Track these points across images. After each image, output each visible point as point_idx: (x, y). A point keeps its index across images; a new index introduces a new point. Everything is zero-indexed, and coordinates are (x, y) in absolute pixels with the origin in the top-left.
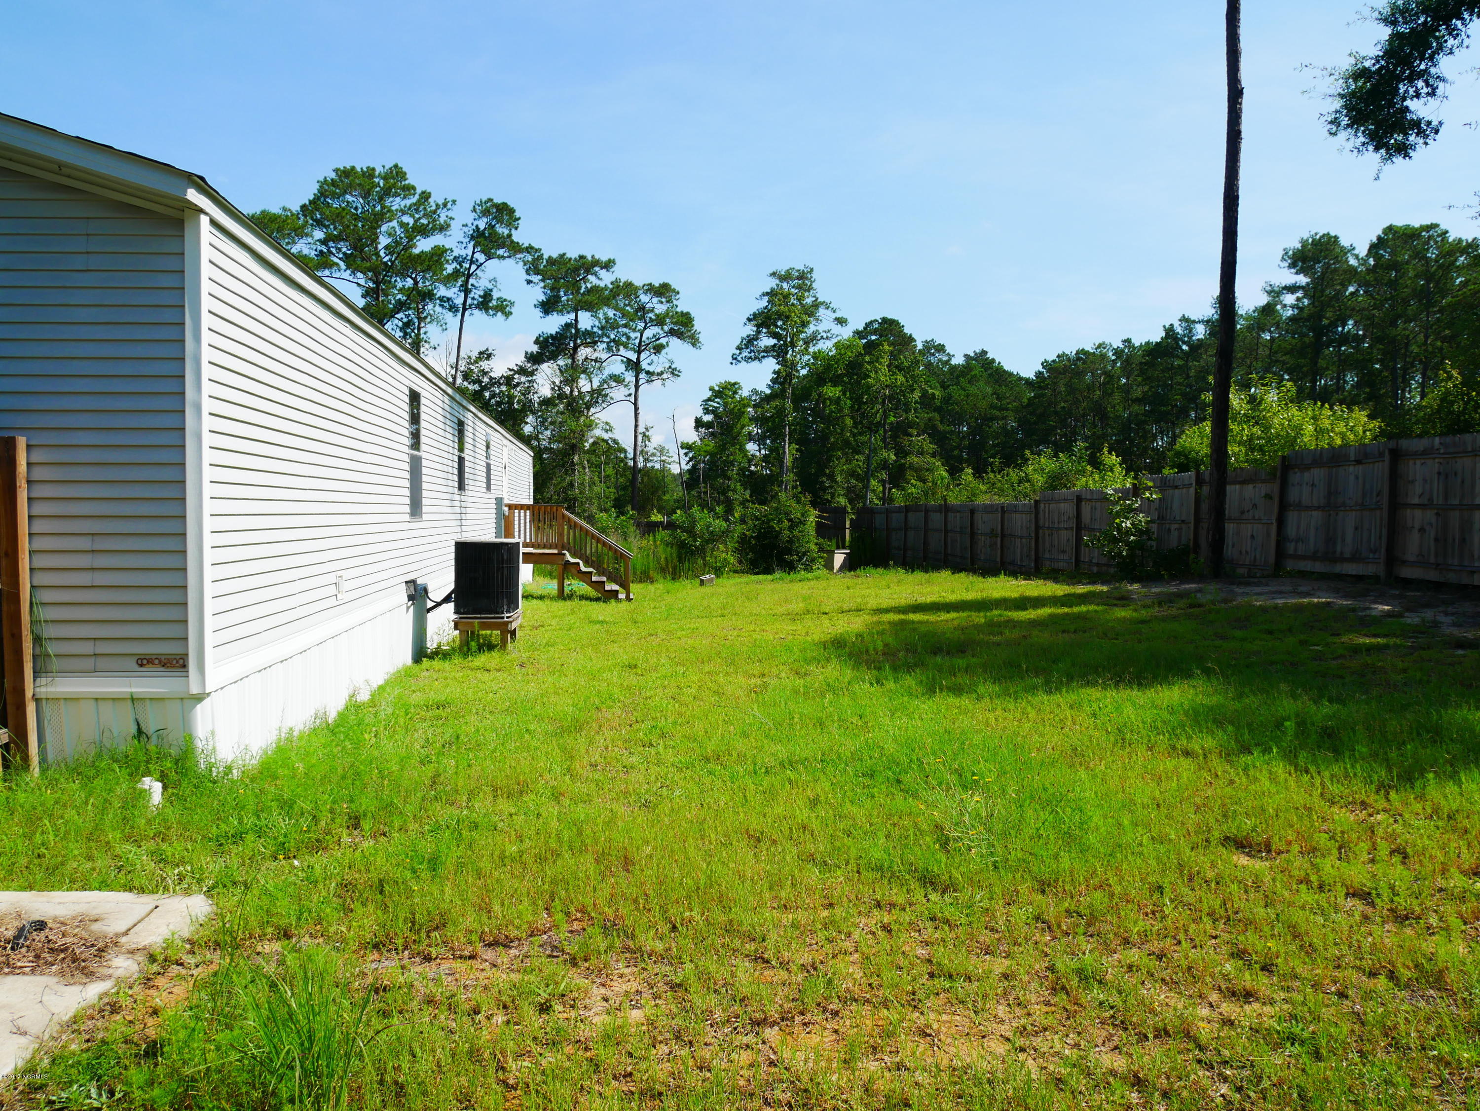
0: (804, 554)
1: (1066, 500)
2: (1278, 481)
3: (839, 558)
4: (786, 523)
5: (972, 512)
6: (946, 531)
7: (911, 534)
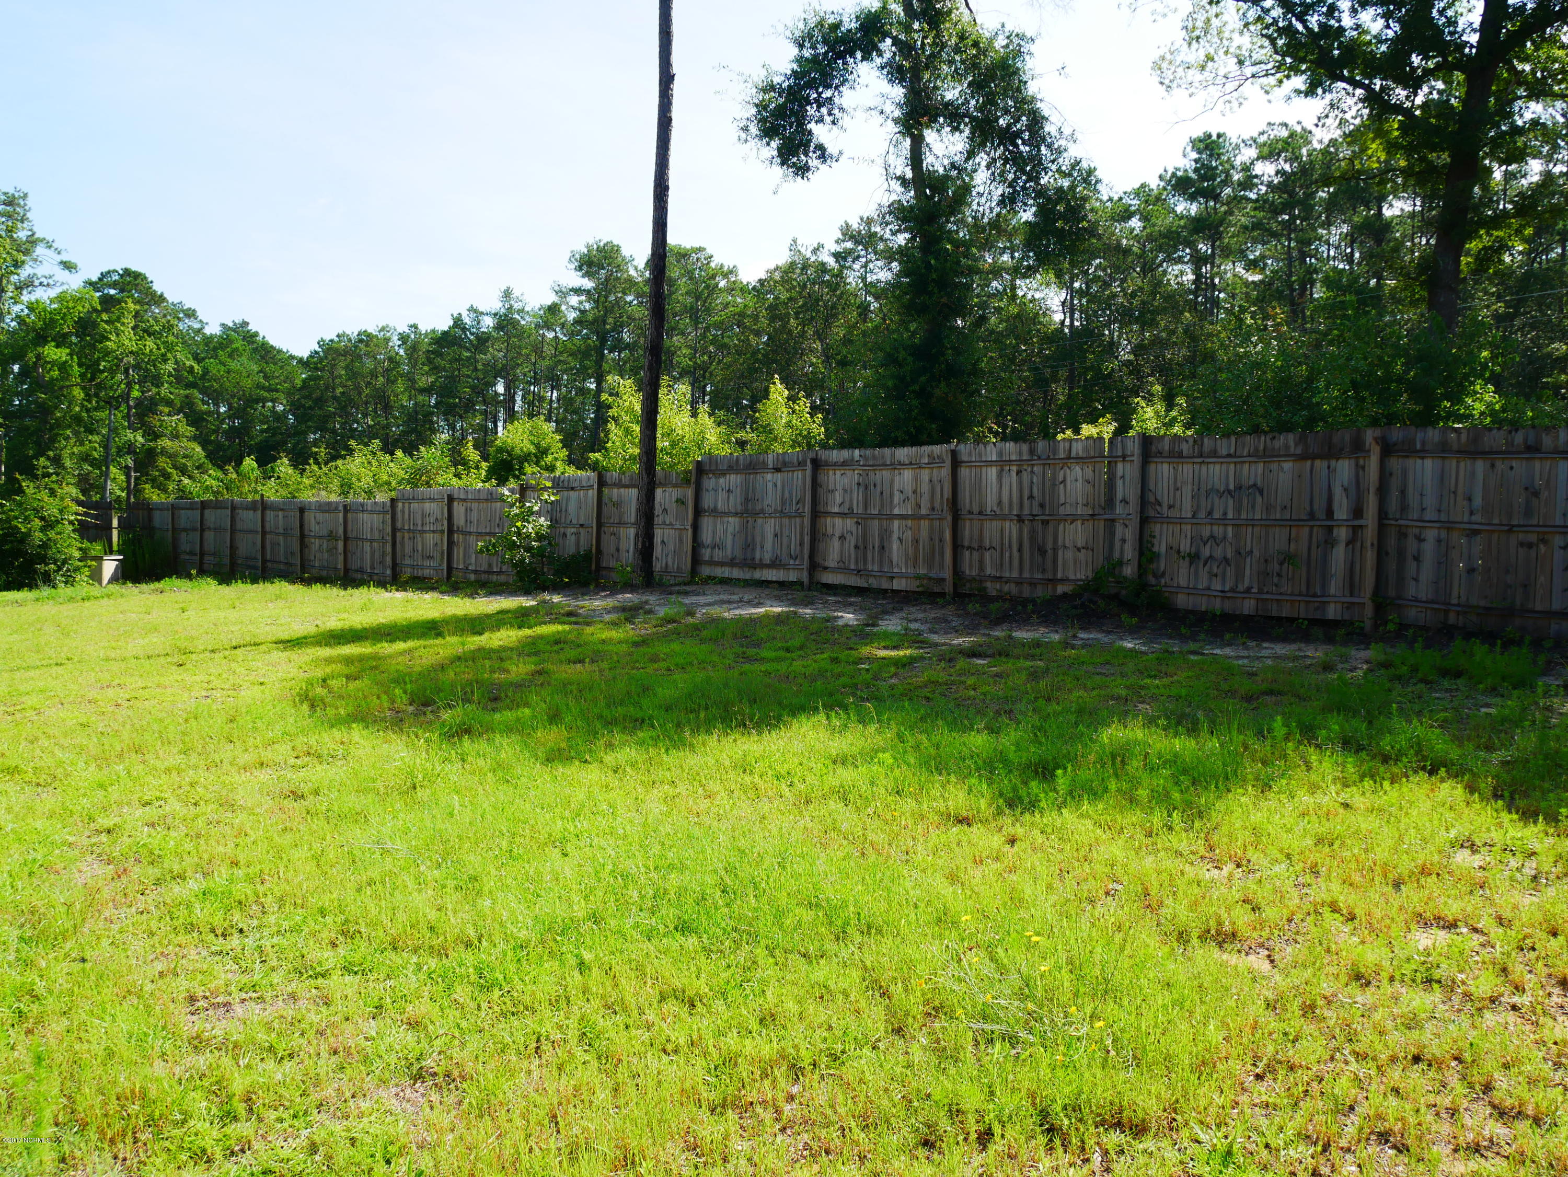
0: (64, 562)
1: (431, 500)
2: (693, 486)
3: (109, 567)
4: (37, 523)
5: (302, 510)
6: (264, 533)
7: (209, 536)
